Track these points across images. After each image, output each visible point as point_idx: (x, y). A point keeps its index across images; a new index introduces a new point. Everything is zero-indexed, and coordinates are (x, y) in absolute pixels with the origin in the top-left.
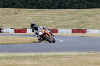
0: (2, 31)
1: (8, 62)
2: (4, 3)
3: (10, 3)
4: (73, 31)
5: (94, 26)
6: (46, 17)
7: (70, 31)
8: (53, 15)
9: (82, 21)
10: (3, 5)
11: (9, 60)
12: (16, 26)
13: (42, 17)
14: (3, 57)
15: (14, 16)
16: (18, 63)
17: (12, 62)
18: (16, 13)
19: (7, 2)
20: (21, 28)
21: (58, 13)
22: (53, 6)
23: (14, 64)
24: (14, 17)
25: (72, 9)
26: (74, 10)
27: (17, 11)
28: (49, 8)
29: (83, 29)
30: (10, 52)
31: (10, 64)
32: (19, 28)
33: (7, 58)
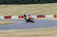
3: (3, 2)
4: (38, 17)
5: (49, 13)
6: (22, 9)
7: (36, 16)
8: (26, 7)
9: (43, 10)
13: (20, 9)
18: (5, 7)
20: (8, 15)
21: (29, 6)
22: (28, 3)
25: (39, 4)
26: (38, 4)
28: (26, 4)
29: (43, 15)
32: (7, 16)
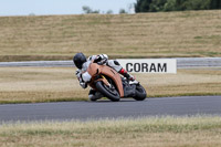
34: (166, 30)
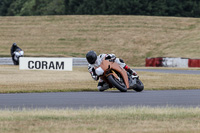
0: (164, 63)
1: (174, 126)
2: (168, 5)
3: (180, 6)
10: (167, 11)
11: (176, 122)
12: (192, 54)
14: (164, 115)
15: (187, 32)
16: (193, 128)
17: (183, 125)
19: (174, 4)
23: (186, 129)
24: (188, 35)
27: (193, 23)
30: (179, 105)
31: (179, 129)
33: (172, 117)
34: (34, 32)
